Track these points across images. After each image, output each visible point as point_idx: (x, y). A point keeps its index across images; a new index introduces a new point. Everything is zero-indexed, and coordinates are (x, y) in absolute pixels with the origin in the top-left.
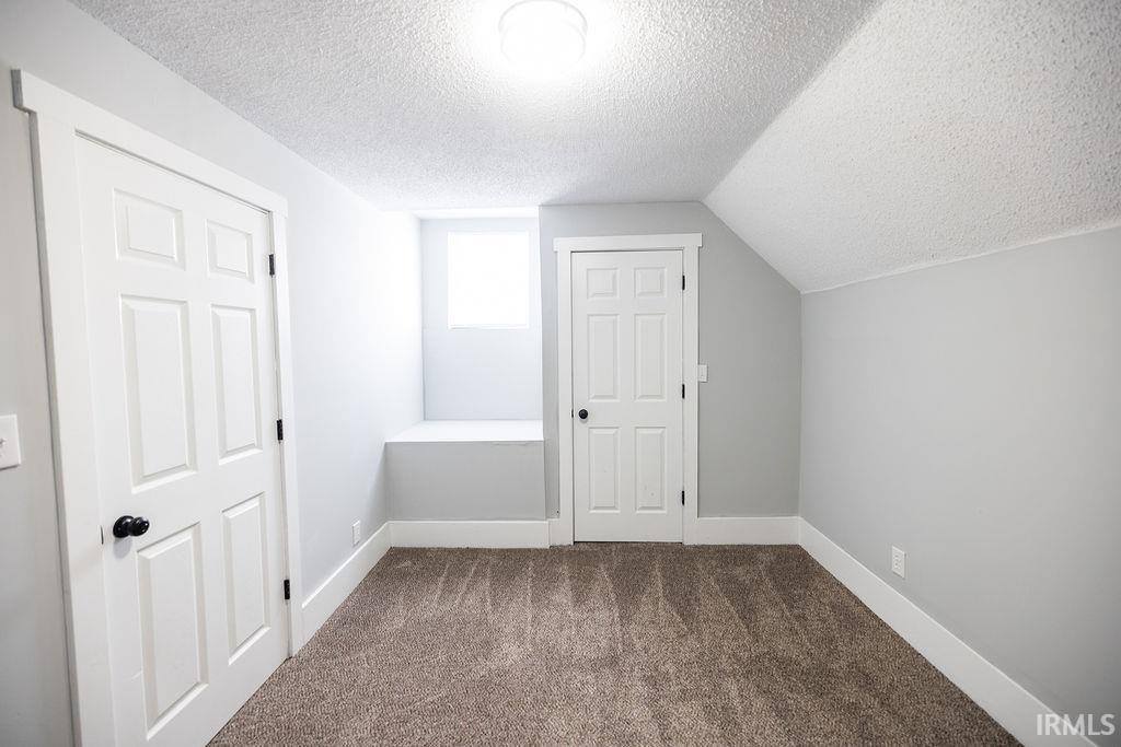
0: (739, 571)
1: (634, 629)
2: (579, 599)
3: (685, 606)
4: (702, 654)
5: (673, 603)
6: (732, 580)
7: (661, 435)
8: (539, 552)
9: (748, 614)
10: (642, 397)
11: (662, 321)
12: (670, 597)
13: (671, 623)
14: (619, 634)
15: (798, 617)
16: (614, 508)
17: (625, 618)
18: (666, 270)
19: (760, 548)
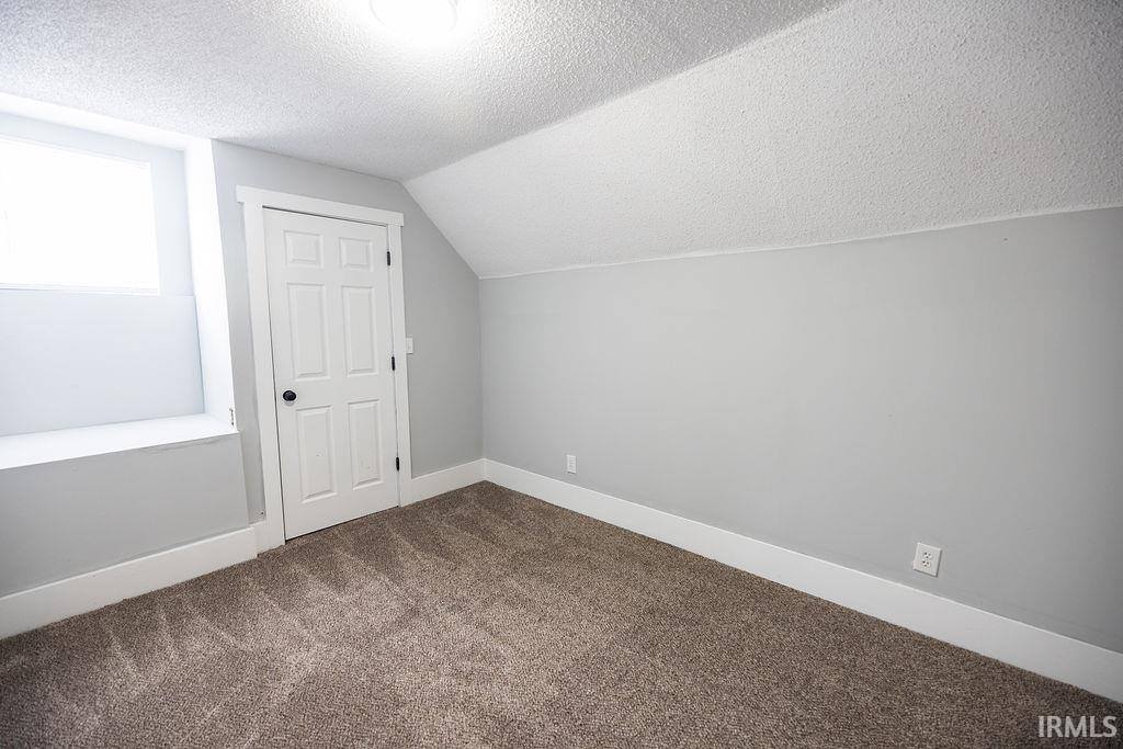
0: (459, 511)
1: (411, 583)
2: (339, 584)
3: (440, 549)
4: (477, 573)
5: (427, 551)
6: (460, 518)
7: (375, 407)
8: (247, 567)
9: (487, 535)
10: (354, 371)
11: (370, 295)
12: (423, 547)
13: (439, 565)
14: (402, 593)
15: (518, 524)
16: (329, 491)
17: (397, 579)
18: (371, 244)
19: (462, 490)
